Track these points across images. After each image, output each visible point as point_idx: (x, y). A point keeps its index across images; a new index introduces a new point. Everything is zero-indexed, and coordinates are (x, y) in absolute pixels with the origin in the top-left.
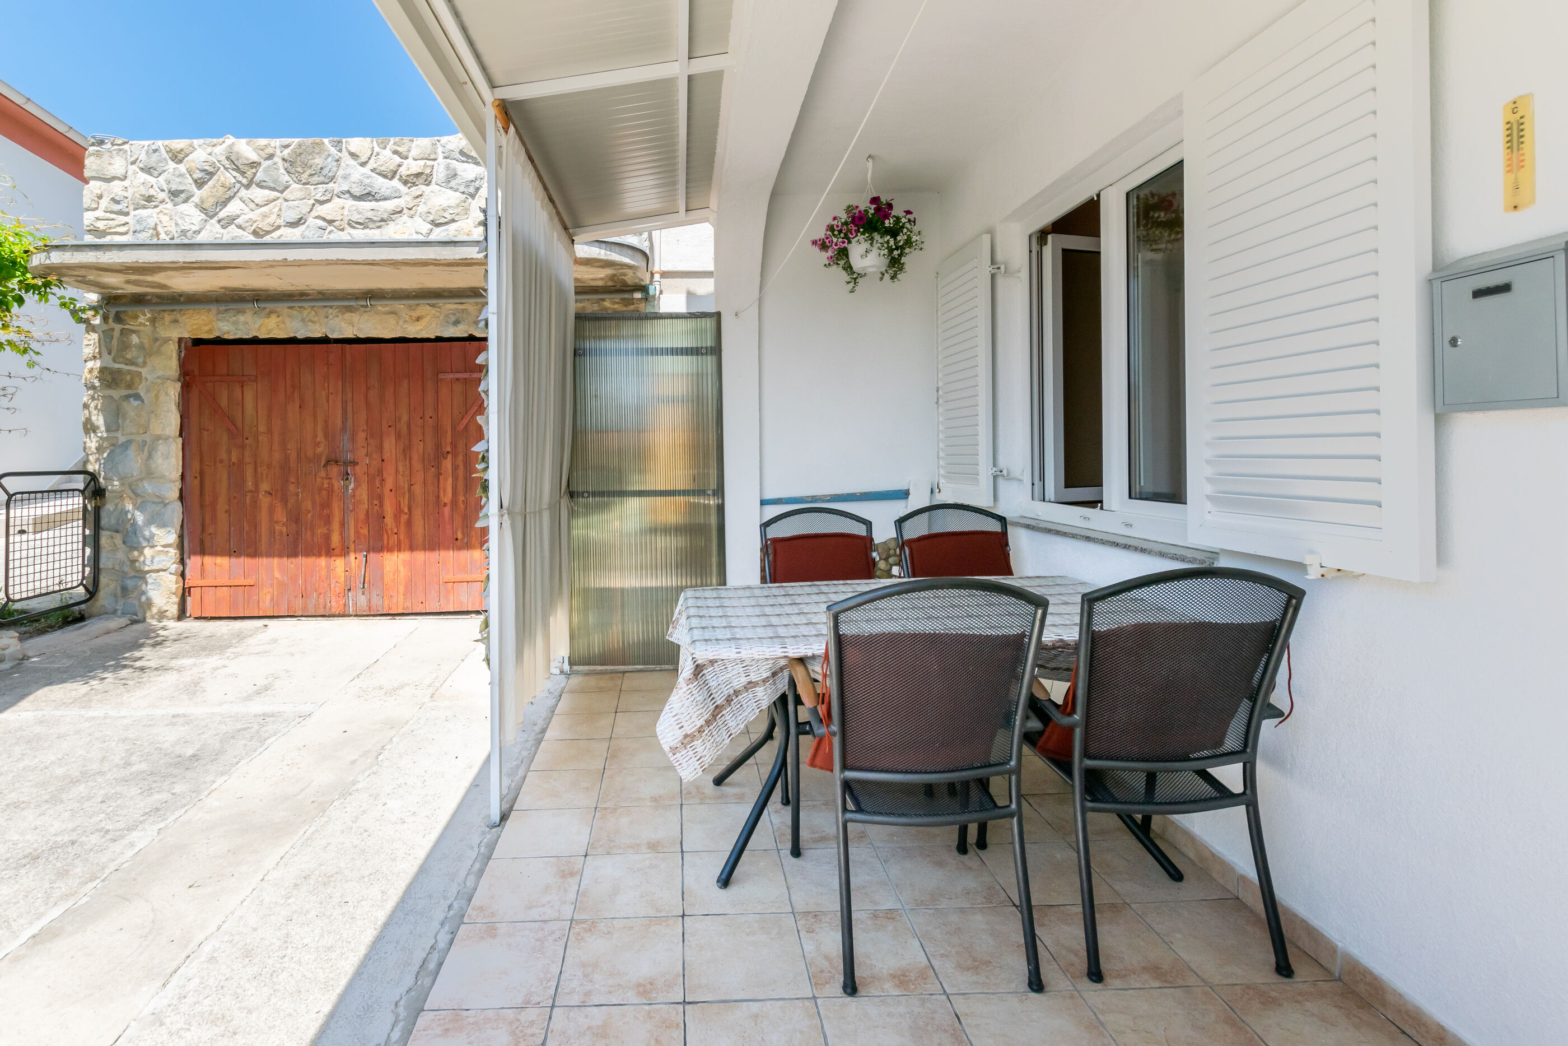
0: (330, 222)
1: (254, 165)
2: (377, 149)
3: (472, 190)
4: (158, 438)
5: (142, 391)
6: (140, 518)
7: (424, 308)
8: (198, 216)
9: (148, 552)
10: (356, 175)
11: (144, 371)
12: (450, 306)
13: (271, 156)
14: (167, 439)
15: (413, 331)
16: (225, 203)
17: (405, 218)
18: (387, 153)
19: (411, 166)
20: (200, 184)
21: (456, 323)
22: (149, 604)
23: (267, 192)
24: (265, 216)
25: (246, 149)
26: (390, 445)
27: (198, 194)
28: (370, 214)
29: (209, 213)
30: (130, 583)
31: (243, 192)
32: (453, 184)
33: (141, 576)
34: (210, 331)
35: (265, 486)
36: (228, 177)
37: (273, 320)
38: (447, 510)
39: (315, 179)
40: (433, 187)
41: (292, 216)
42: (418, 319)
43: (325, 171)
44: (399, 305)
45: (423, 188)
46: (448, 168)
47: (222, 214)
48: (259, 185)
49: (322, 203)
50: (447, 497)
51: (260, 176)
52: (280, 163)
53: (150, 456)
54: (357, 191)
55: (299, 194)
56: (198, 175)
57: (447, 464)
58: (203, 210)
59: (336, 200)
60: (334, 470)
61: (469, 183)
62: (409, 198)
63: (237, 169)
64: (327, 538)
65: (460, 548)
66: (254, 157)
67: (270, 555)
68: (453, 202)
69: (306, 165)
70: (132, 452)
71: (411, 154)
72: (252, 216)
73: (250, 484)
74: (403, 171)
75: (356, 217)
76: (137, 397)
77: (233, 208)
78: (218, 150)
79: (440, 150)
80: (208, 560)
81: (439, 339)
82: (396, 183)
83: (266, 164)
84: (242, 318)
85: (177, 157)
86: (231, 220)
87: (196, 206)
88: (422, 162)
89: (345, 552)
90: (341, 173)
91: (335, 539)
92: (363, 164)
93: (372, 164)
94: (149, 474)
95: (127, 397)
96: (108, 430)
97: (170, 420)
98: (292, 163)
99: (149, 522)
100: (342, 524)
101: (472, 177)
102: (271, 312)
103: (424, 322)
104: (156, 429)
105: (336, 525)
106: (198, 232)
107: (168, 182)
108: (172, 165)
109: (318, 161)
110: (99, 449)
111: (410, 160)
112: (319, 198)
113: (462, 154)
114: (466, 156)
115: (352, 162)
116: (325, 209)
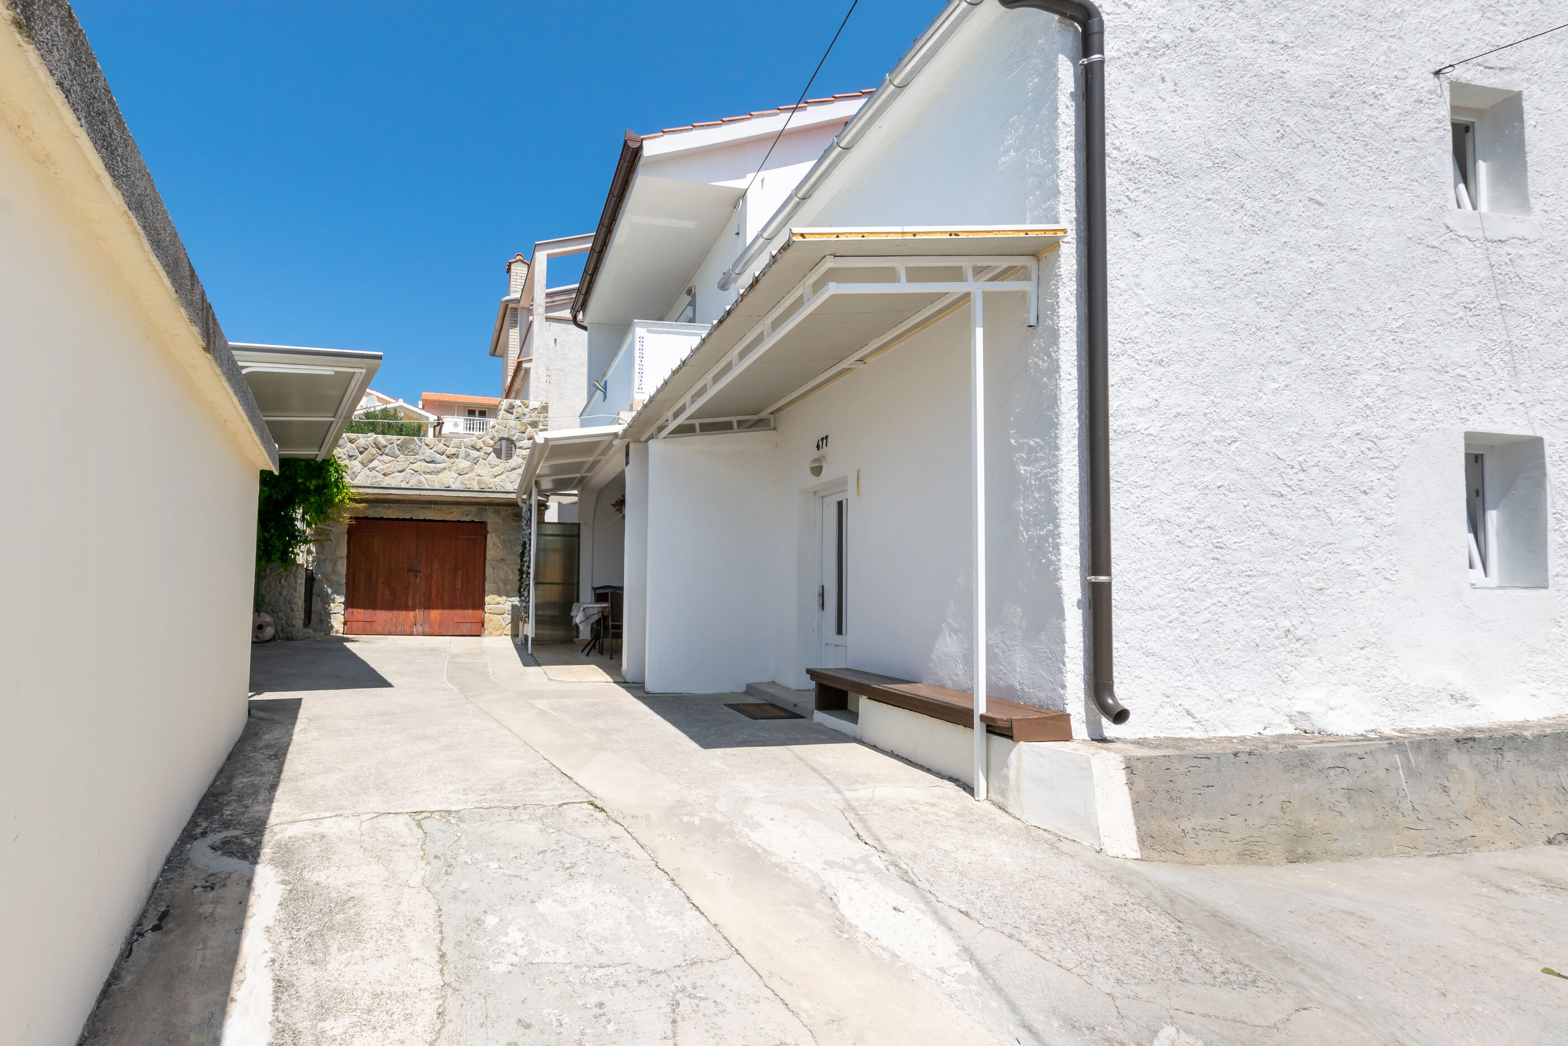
0: (416, 472)
1: (385, 447)
3: (476, 461)
4: (338, 557)
5: (332, 537)
6: (330, 591)
7: (454, 508)
8: (360, 466)
9: (332, 605)
10: (428, 453)
11: (334, 530)
12: (465, 508)
13: (392, 443)
14: (342, 558)
15: (449, 518)
16: (371, 462)
17: (447, 471)
18: (441, 444)
19: (451, 450)
20: (361, 453)
21: (467, 515)
22: (332, 627)
23: (390, 458)
24: (389, 468)
25: (381, 439)
26: (436, 565)
27: (360, 457)
28: (433, 470)
29: (364, 465)
30: (324, 618)
31: (380, 457)
32: (468, 458)
33: (329, 615)
34: (363, 514)
35: (381, 580)
36: (374, 451)
37: (390, 511)
38: (458, 592)
39: (411, 453)
40: (459, 459)
41: (401, 469)
42: (451, 513)
43: (415, 450)
44: (445, 507)
45: (455, 459)
46: (466, 452)
47: (371, 465)
48: (387, 455)
49: (413, 463)
50: (459, 586)
51: (387, 451)
52: (396, 446)
53: (335, 565)
54: (428, 460)
55: (403, 459)
56: (361, 449)
57: (459, 573)
58: (362, 464)
59: (419, 462)
60: (411, 574)
61: (475, 459)
62: (449, 464)
63: (378, 448)
64: (407, 602)
65: (463, 609)
66: (385, 443)
67: (382, 609)
68: (467, 466)
69: (407, 448)
70: (327, 563)
71: (452, 445)
72: (382, 467)
73: (374, 579)
74: (448, 452)
75: (427, 470)
76: (330, 540)
77: (375, 463)
78: (369, 439)
79: (464, 445)
80: (355, 610)
81: (458, 521)
82: (444, 457)
83: (389, 446)
84: (377, 509)
85: (351, 441)
86: (374, 468)
87: (360, 462)
89: (414, 609)
90: (421, 452)
91: (410, 603)
92: (431, 449)
93: (435, 449)
94: (334, 572)
95: (327, 541)
96: (317, 553)
97: (343, 551)
98: (401, 447)
99: (333, 593)
100: (413, 597)
101: (476, 456)
102: (390, 507)
103: (453, 514)
104: (338, 553)
105: (410, 597)
106: (360, 472)
107: (348, 451)
108: (349, 444)
109: (412, 446)
110: (313, 561)
111: (450, 448)
112: (412, 461)
113: (472, 446)
114: (474, 448)
115: (426, 447)
116: (414, 466)
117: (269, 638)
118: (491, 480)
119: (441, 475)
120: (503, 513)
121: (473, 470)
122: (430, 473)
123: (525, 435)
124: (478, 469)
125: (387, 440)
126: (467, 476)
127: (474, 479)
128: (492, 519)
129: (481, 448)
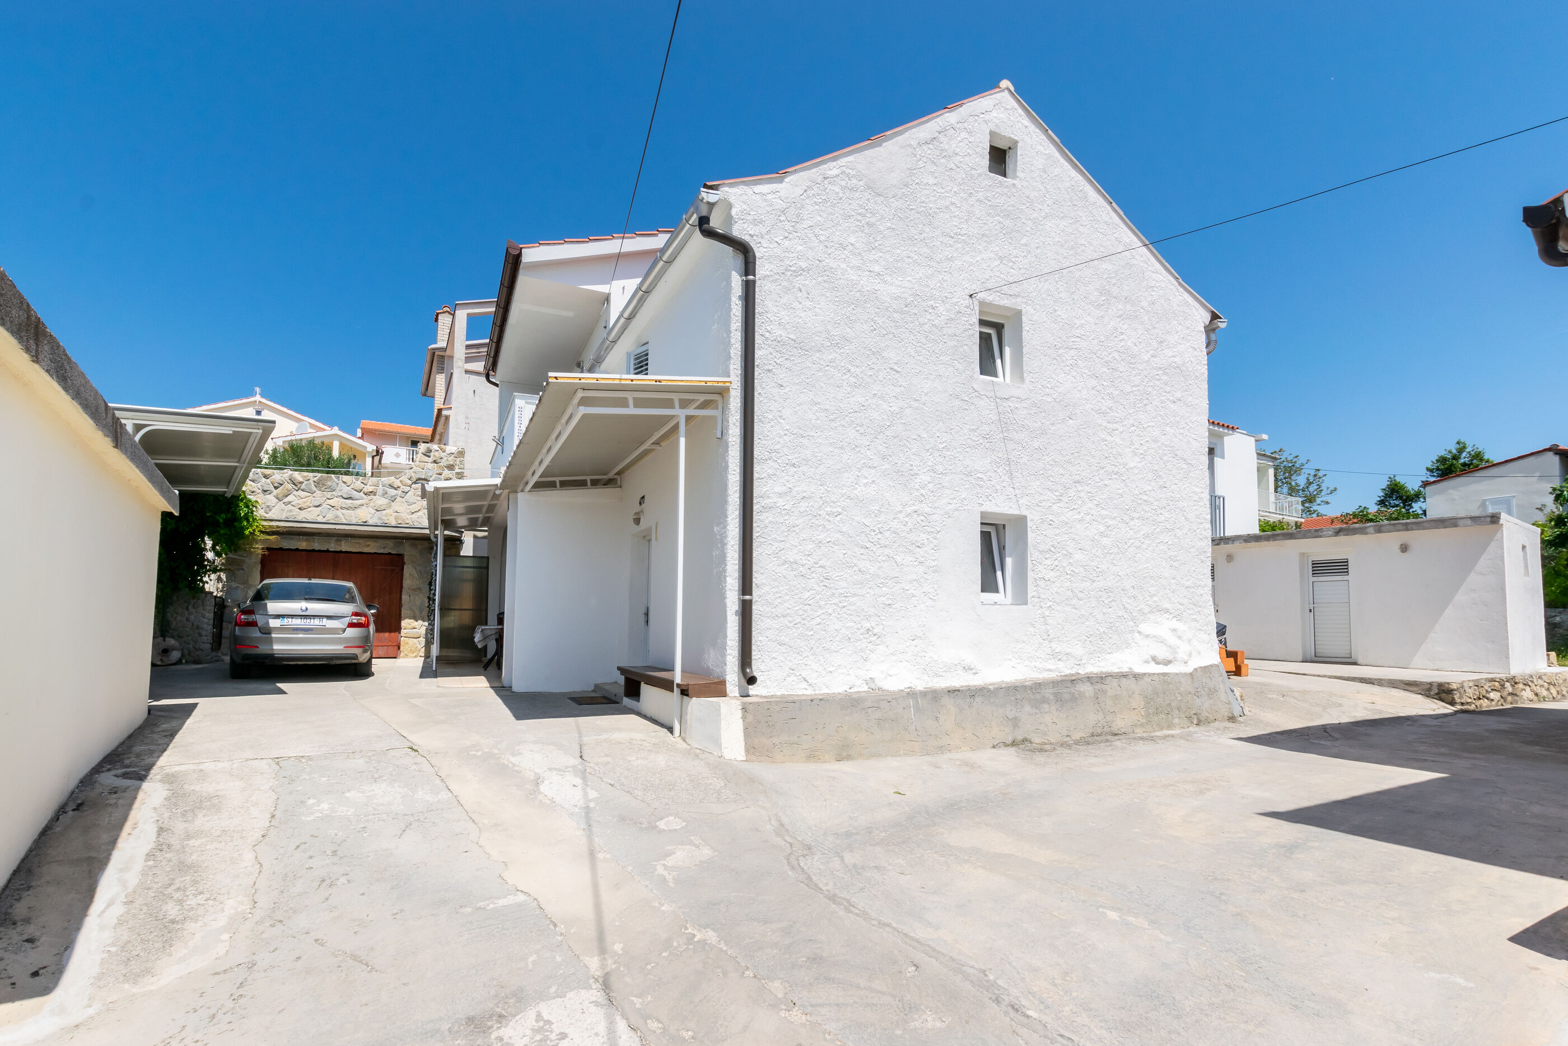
0: (333, 507)
1: (301, 483)
2: (354, 481)
3: (393, 499)
5: (244, 567)
7: (372, 542)
8: (274, 501)
10: (346, 490)
11: (246, 560)
12: (381, 541)
13: (308, 480)
15: (366, 550)
16: (287, 496)
17: (364, 507)
18: (359, 483)
19: (368, 489)
20: (276, 488)
21: (383, 548)
23: (306, 493)
24: (305, 502)
25: (298, 476)
27: (275, 492)
28: (350, 505)
29: (279, 500)
31: (295, 493)
32: (385, 496)
34: (278, 545)
36: (290, 486)
37: (306, 543)
39: (328, 490)
40: (377, 496)
41: (317, 504)
42: (368, 546)
43: (332, 487)
44: (361, 541)
45: (373, 497)
46: (384, 490)
47: (286, 500)
48: (302, 490)
49: (329, 499)
51: (303, 486)
52: (312, 483)
54: (345, 496)
55: (321, 495)
56: (276, 485)
58: (277, 498)
59: (336, 498)
61: (392, 496)
62: (367, 500)
63: (294, 484)
66: (301, 480)
68: (385, 503)
69: (324, 485)
70: (239, 591)
71: (369, 483)
72: (299, 502)
74: (365, 490)
75: (344, 506)
76: (243, 569)
77: (290, 498)
78: (285, 475)
79: (380, 483)
82: (361, 494)
83: (306, 482)
84: (291, 541)
85: (266, 477)
86: (289, 503)
87: (274, 496)
88: (373, 487)
90: (338, 488)
92: (348, 486)
93: (352, 486)
95: (238, 570)
96: (227, 582)
97: (256, 579)
98: (318, 483)
101: (394, 494)
102: (305, 540)
103: (371, 547)
106: (274, 506)
107: (262, 486)
108: (264, 480)
109: (329, 483)
110: (223, 590)
111: (368, 486)
112: (329, 497)
113: (390, 485)
114: (391, 486)
115: (343, 485)
116: (330, 502)
117: (174, 662)
118: (408, 517)
119: (358, 511)
120: (419, 547)
121: (390, 507)
122: (347, 509)
123: (442, 477)
124: (396, 506)
125: (303, 477)
126: (384, 512)
127: (391, 515)
128: (408, 552)
129: (399, 487)
